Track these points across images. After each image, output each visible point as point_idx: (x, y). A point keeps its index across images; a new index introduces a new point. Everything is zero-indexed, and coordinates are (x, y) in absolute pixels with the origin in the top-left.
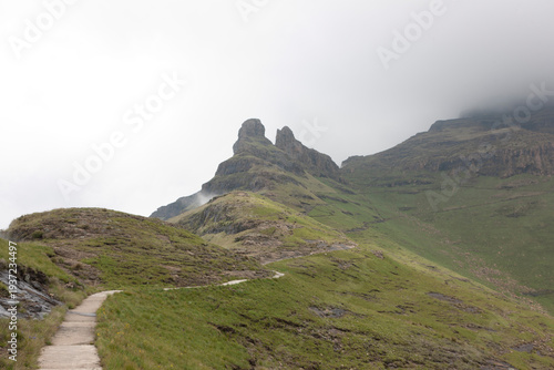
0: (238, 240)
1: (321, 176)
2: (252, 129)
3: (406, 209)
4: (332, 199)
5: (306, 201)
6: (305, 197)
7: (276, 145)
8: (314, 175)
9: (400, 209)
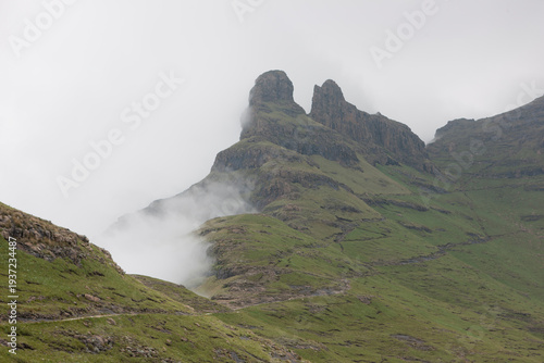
0: (226, 286)
1: (389, 162)
2: (272, 88)
3: (531, 219)
4: (400, 205)
5: (346, 216)
6: (345, 209)
7: (313, 114)
8: (374, 164)
9: (523, 218)
